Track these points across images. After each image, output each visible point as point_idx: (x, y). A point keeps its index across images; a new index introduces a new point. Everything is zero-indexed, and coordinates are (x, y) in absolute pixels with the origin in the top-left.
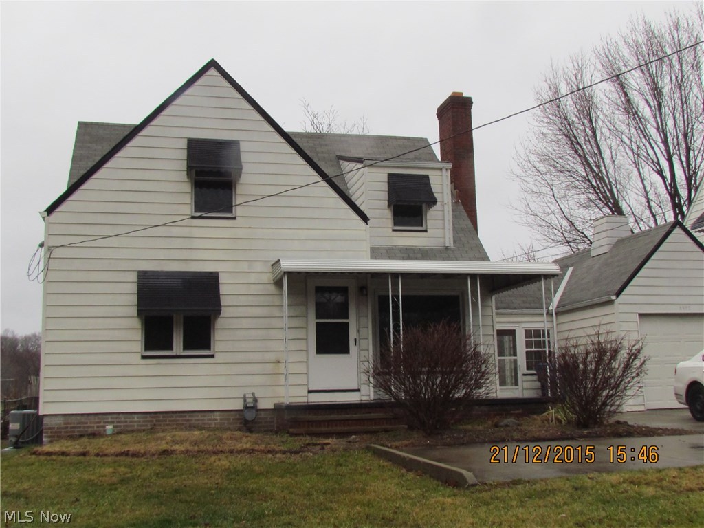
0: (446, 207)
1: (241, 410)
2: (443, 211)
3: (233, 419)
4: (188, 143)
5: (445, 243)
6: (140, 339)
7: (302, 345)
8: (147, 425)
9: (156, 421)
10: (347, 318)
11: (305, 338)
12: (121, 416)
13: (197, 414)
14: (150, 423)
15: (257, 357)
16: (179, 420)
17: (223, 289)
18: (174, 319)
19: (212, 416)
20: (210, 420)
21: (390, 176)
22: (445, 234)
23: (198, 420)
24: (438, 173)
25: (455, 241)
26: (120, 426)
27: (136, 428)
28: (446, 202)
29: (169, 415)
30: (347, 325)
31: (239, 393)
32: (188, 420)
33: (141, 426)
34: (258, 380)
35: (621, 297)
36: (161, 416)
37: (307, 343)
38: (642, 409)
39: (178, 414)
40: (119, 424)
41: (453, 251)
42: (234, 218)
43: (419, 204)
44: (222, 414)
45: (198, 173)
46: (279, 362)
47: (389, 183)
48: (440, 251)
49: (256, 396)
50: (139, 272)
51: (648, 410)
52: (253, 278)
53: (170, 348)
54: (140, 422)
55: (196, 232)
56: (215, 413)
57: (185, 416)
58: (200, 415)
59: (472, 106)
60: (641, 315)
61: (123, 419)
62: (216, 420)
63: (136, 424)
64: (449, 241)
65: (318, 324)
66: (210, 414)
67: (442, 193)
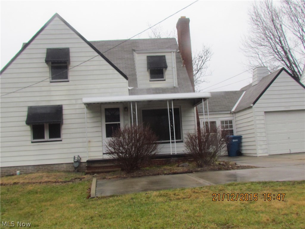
0: (174, 69)
1: (73, 163)
2: (173, 71)
3: (71, 167)
4: (47, 50)
5: (174, 85)
6: (30, 134)
7: (100, 134)
8: (35, 171)
9: (39, 169)
10: (119, 121)
11: (101, 131)
12: (24, 167)
13: (55, 165)
14: (36, 170)
15: (81, 140)
16: (48, 168)
17: (65, 112)
18: (45, 126)
19: (62, 166)
20: (61, 167)
21: (148, 57)
22: (173, 81)
23: (57, 168)
24: (170, 54)
25: (178, 84)
26: (24, 171)
27: (30, 172)
28: (173, 66)
29: (44, 166)
30: (119, 124)
31: (72, 156)
32: (52, 168)
33: (33, 171)
34: (81, 150)
35: (256, 104)
36: (41, 166)
37: (102, 133)
38: (267, 155)
39: (48, 166)
40: (24, 170)
41: (177, 88)
42: (68, 81)
43: (161, 69)
44: (67, 164)
45: (52, 63)
46: (90, 142)
47: (147, 60)
48: (171, 89)
49: (80, 156)
50: (28, 107)
51: (269, 155)
52: (77, 107)
53: (43, 138)
54: (32, 169)
55: (52, 89)
56: (64, 165)
57: (51, 166)
58: (57, 165)
59: (189, 22)
60: (266, 112)
61: (25, 168)
62: (64, 167)
63: (30, 170)
64: (175, 84)
65: (106, 125)
66: (61, 165)
67: (172, 63)
